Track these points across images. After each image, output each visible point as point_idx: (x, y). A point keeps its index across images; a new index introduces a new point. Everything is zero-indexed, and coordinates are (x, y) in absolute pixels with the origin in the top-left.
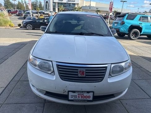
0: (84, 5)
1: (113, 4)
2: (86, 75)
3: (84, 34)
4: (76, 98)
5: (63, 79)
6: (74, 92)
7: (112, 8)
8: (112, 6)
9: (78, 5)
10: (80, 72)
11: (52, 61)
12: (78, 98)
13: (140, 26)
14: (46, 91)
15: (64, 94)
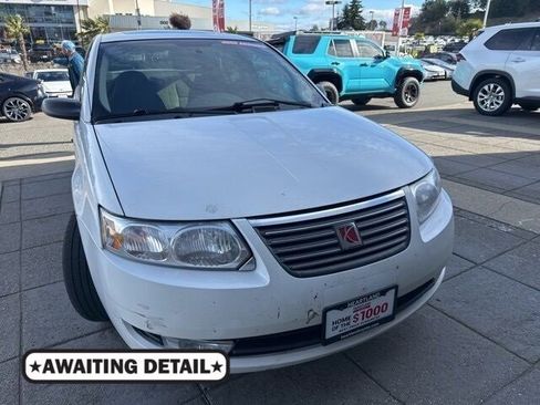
0: (112, 13)
1: (222, 5)
2: (364, 238)
3: (250, 107)
4: (348, 324)
5: (299, 272)
6: (342, 306)
7: (223, 19)
8: (222, 12)
9: (86, 14)
10: (343, 234)
11: (229, 220)
12: (352, 324)
13: (335, 71)
14: (234, 340)
15: (310, 325)
